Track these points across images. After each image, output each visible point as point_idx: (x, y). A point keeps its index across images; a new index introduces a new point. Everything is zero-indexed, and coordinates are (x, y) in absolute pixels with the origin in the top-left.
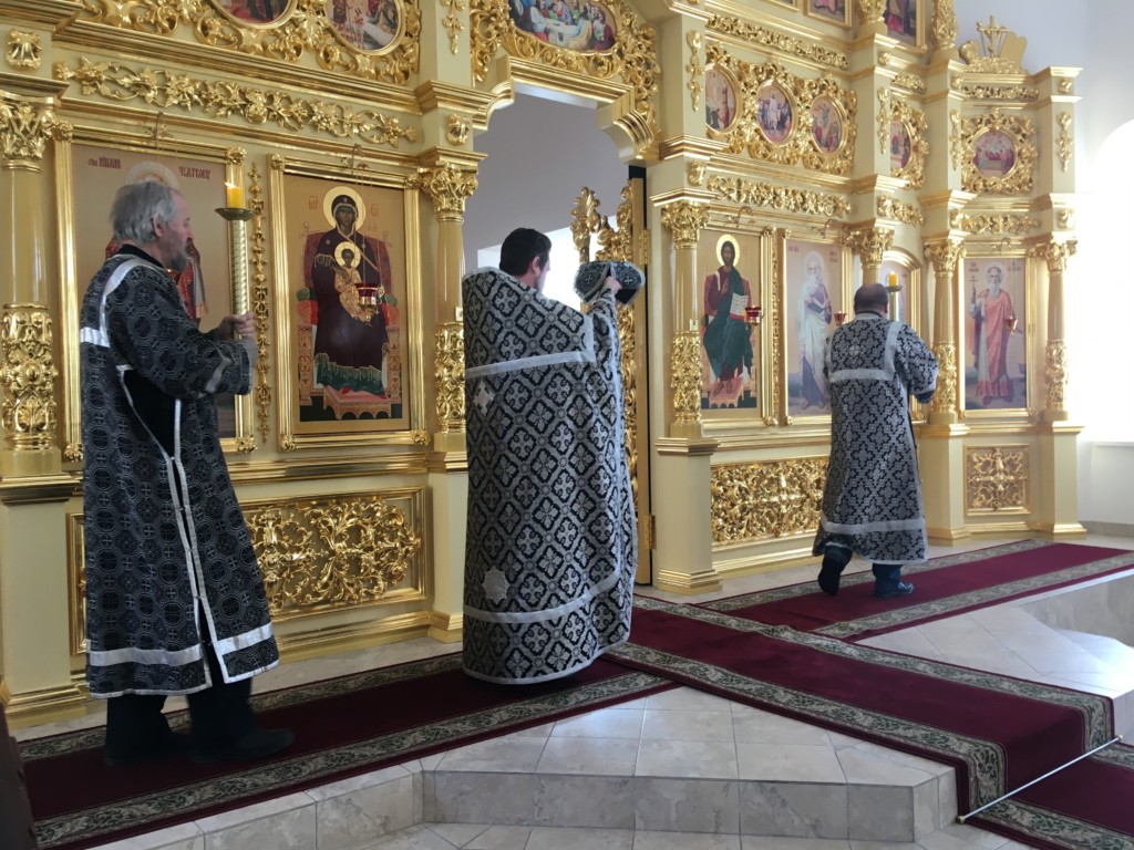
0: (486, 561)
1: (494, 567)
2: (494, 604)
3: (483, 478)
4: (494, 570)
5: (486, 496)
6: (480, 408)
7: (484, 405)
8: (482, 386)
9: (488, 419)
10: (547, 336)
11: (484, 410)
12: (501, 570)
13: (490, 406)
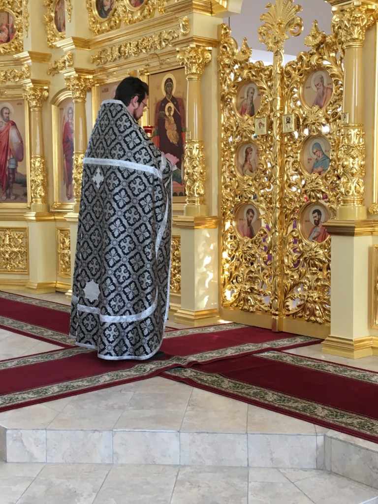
0: (88, 276)
1: (93, 280)
2: (90, 302)
3: (92, 226)
4: (92, 282)
5: (93, 237)
6: (96, 184)
7: (98, 183)
8: (98, 170)
9: (100, 192)
10: (139, 152)
11: (98, 186)
12: (97, 283)
13: (101, 184)
